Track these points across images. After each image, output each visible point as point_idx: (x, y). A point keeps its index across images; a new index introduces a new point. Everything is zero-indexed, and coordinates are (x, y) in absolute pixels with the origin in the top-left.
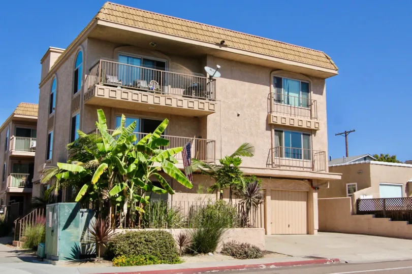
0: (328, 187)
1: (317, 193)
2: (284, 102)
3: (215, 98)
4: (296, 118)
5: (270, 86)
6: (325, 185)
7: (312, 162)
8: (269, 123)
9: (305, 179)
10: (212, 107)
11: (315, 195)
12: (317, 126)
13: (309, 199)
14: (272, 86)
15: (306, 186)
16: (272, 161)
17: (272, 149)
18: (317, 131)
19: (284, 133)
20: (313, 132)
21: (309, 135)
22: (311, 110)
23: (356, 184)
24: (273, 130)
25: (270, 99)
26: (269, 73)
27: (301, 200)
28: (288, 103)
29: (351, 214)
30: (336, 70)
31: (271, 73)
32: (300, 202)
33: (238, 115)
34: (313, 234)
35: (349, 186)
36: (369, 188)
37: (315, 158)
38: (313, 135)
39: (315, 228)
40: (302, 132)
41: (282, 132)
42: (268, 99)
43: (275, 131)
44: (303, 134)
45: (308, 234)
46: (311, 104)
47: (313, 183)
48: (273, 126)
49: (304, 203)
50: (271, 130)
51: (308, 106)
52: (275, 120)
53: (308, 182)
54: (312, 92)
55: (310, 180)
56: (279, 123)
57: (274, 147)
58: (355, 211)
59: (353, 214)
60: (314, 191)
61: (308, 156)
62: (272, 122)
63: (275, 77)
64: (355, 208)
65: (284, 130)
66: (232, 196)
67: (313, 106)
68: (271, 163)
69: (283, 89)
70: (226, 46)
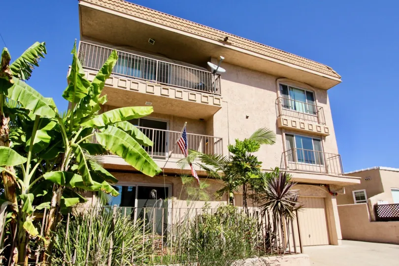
0: (345, 193)
1: (335, 199)
2: (292, 108)
3: (220, 93)
4: (306, 123)
5: (277, 92)
6: (341, 191)
7: (326, 167)
8: (279, 126)
9: (322, 184)
10: (217, 102)
11: (334, 201)
12: (327, 131)
13: (327, 206)
14: (279, 92)
15: (322, 192)
16: (286, 165)
17: (284, 152)
18: (326, 137)
19: (294, 137)
20: (323, 138)
21: (319, 140)
22: (318, 117)
23: (364, 190)
24: (284, 134)
25: (278, 104)
26: (275, 80)
27: (319, 207)
28: (295, 109)
29: (369, 221)
30: (340, 78)
31: (276, 80)
32: (318, 209)
33: (247, 117)
34: (337, 245)
35: (355, 193)
36: (382, 193)
37: (328, 163)
38: (323, 141)
39: (339, 238)
40: (312, 138)
41: (293, 136)
42: (276, 104)
43: (286, 135)
44: (314, 140)
45: (330, 244)
46: (318, 112)
47: (330, 188)
48: (283, 130)
49: (322, 211)
50: (282, 134)
51: (314, 113)
52: (285, 122)
53: (325, 188)
54: (317, 101)
55: (327, 186)
56: (290, 126)
57: (286, 150)
58: (374, 217)
59: (372, 221)
60: (332, 196)
61: (321, 162)
62: (282, 125)
63: (280, 85)
64: (373, 214)
65: (294, 135)
66: (247, 200)
67: (320, 113)
68: (284, 168)
69: (289, 96)
70: (230, 44)
